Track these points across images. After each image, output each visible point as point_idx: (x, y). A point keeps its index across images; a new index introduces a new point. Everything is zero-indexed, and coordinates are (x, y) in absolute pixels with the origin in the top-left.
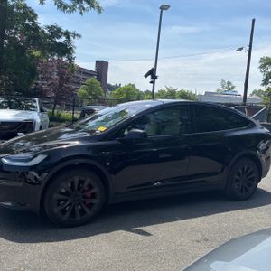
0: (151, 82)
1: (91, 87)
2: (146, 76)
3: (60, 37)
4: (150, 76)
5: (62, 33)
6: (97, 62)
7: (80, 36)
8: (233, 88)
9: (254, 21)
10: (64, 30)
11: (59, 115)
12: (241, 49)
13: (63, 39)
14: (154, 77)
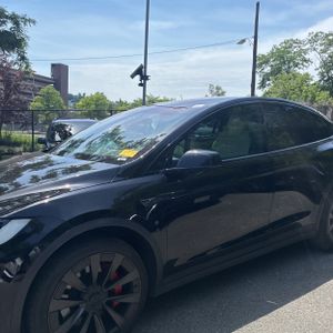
0: (141, 85)
1: (48, 98)
2: (133, 76)
3: (4, 22)
4: (138, 77)
5: (7, 17)
6: (53, 65)
7: (34, 22)
8: (223, 93)
9: (258, 4)
10: (9, 12)
11: (9, 137)
12: (243, 41)
13: (9, 26)
14: (145, 78)
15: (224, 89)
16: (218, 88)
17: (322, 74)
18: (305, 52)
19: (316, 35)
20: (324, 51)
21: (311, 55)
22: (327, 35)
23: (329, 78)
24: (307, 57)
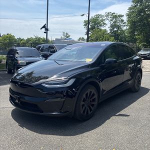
0: (45, 32)
2: (41, 29)
8: (69, 36)
12: (84, 15)
14: (47, 30)
15: (69, 34)
16: (67, 34)
17: (111, 30)
18: (104, 20)
19: (109, 13)
20: (111, 20)
21: (106, 22)
22: (113, 14)
23: (114, 32)
24: (105, 22)
